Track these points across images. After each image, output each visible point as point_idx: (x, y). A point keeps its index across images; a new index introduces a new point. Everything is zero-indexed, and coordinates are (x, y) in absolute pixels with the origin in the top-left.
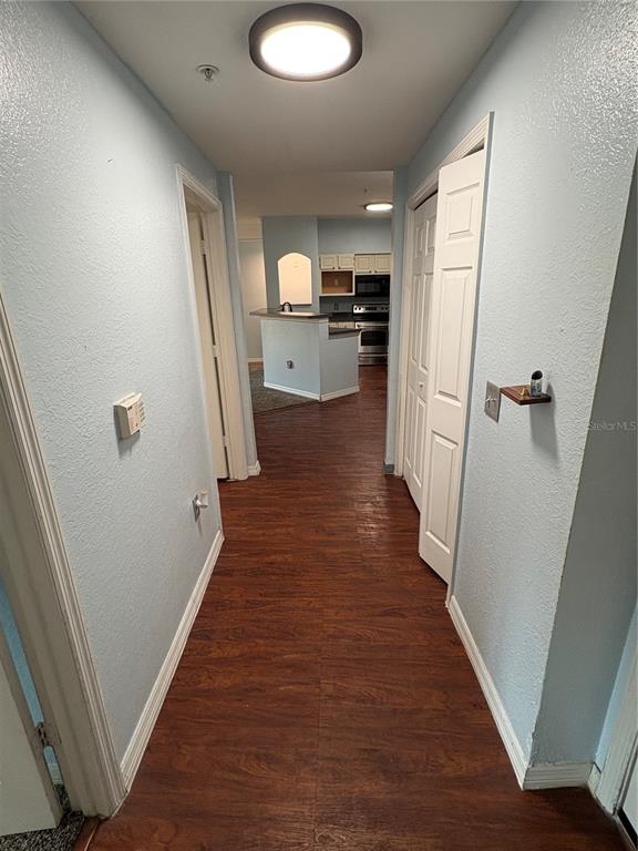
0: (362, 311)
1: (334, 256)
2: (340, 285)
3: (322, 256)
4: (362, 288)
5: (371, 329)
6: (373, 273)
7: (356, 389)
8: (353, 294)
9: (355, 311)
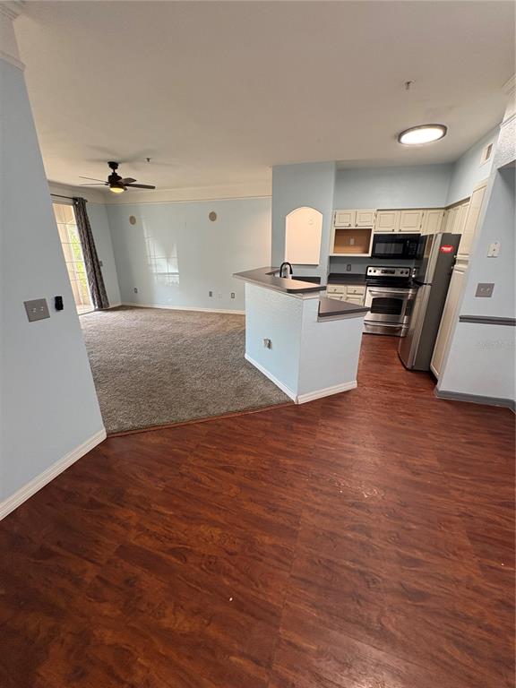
0: (378, 273)
1: (352, 212)
2: (355, 245)
3: (338, 212)
4: (381, 249)
5: (384, 296)
6: (396, 232)
7: (353, 384)
8: (369, 255)
9: (369, 274)
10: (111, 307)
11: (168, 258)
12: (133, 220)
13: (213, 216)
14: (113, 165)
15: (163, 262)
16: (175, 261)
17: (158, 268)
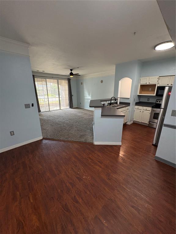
1: (148, 78)
2: (151, 91)
3: (141, 78)
8: (155, 95)
9: (157, 103)
10: (74, 107)
11: (89, 95)
12: (82, 84)
13: (102, 82)
14: (71, 70)
15: (87, 95)
16: (91, 95)
17: (87, 97)
